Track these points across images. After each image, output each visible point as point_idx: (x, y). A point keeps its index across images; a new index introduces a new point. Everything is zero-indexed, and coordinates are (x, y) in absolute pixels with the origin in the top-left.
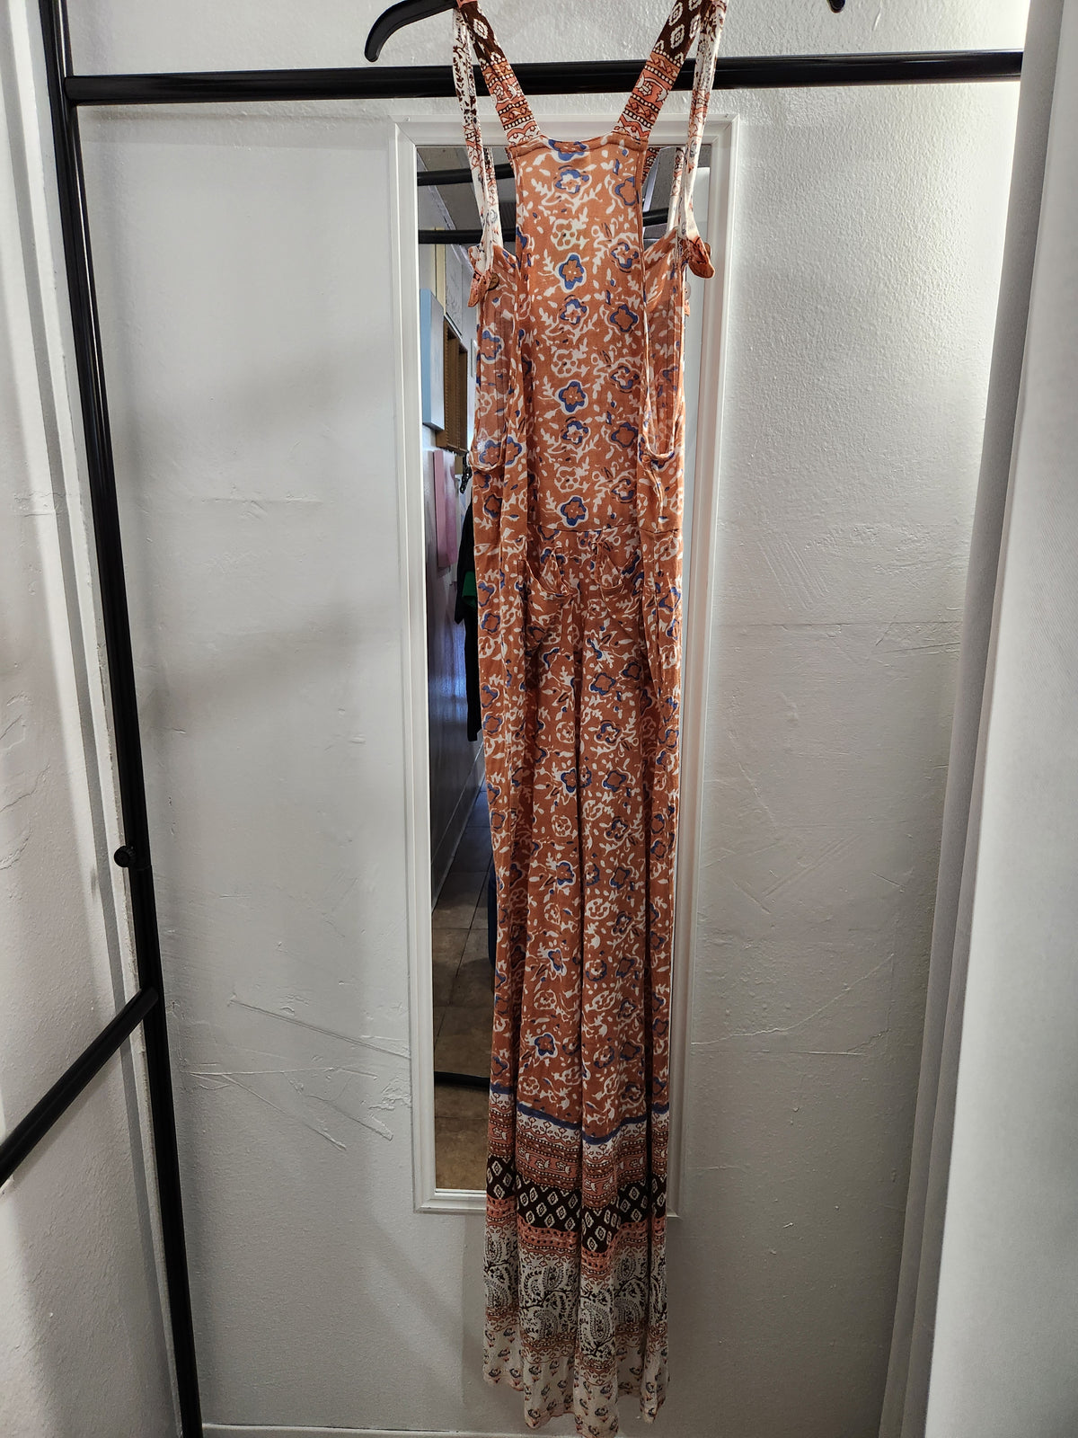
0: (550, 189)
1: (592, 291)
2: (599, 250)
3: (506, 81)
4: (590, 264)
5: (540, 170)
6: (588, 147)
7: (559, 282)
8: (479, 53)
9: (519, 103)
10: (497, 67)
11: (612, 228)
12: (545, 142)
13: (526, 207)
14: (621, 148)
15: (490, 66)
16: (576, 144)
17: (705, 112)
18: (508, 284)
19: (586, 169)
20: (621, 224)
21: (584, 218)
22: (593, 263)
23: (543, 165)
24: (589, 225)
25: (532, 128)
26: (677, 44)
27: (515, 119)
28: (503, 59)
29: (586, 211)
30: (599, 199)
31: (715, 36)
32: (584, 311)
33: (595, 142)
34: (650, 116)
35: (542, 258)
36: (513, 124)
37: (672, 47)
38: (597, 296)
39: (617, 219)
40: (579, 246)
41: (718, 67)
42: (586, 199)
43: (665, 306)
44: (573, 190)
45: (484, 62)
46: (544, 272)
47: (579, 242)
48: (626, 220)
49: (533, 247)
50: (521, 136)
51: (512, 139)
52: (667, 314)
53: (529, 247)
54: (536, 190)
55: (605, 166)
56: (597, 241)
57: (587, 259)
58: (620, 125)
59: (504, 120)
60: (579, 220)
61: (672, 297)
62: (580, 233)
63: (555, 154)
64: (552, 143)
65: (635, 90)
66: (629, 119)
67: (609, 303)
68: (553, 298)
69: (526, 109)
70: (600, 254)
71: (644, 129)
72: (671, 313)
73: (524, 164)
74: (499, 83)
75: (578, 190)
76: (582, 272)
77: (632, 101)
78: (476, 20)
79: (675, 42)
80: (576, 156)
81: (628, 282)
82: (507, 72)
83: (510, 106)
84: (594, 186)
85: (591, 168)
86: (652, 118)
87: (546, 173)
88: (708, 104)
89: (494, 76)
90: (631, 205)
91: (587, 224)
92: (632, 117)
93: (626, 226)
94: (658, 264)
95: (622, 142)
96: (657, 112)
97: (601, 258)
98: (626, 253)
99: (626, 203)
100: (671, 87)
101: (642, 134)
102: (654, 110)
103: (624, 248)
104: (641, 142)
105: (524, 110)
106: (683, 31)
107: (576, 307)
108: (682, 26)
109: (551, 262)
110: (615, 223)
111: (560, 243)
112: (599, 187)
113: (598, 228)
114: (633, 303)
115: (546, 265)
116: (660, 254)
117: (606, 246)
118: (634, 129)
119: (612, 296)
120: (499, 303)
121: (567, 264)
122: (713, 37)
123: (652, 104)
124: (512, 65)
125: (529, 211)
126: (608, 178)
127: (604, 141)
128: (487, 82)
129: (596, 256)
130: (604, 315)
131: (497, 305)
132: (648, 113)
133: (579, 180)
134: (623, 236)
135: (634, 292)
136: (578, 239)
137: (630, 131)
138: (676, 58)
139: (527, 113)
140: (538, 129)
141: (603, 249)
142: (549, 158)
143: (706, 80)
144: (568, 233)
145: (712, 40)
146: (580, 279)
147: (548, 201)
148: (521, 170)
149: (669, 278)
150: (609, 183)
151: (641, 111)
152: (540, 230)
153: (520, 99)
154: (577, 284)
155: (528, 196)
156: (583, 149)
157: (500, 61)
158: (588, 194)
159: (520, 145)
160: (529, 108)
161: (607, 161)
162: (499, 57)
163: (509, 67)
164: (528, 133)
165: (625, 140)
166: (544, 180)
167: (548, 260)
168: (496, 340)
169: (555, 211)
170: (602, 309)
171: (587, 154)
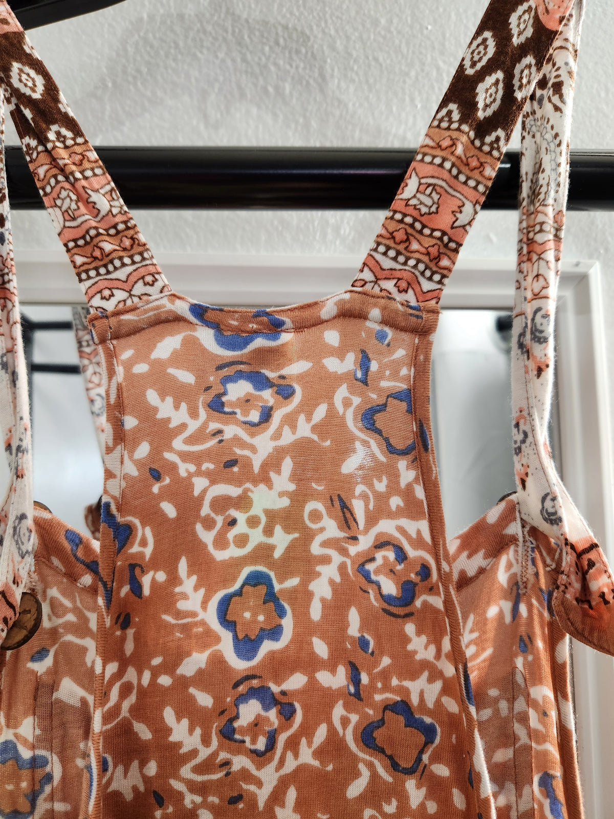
0: (194, 414)
1: (311, 664)
2: (326, 560)
3: (84, 183)
4: (302, 597)
5: (171, 371)
6: (289, 323)
7: (218, 639)
8: (23, 127)
9: (115, 226)
10: (63, 153)
11: (359, 508)
12: (182, 308)
13: (131, 452)
14: (373, 325)
15: (46, 150)
16: (257, 315)
17: (557, 250)
18: (77, 611)
19: (284, 372)
20: (382, 499)
21: (283, 481)
22: (309, 595)
23: (177, 359)
24: (299, 498)
25: (149, 279)
26: (489, 112)
27: (104, 261)
28: (80, 140)
29: (287, 465)
30: (323, 438)
31: (563, 101)
32: (287, 713)
33: (306, 314)
34: (438, 258)
35: (174, 579)
36: (102, 271)
37: (481, 115)
38: (324, 678)
39: (371, 486)
40: (272, 548)
41: (574, 164)
42: (288, 437)
43: (503, 690)
44: (255, 416)
45: (34, 143)
46: (179, 614)
47: (270, 541)
48: (394, 488)
49: (148, 551)
50: (120, 295)
51: (97, 301)
52: (511, 709)
53: (135, 549)
54: (160, 416)
55: (332, 364)
56: (318, 539)
57: (293, 582)
58: (367, 275)
59: (79, 260)
60: (270, 487)
61: (519, 662)
62: (273, 517)
63: (206, 336)
64: (199, 311)
65: (397, 204)
66: (387, 263)
67: (357, 695)
68: (202, 679)
69: (132, 238)
70: (329, 572)
71: (427, 286)
72: (520, 704)
73: (127, 354)
74: (67, 185)
75: (267, 415)
76: (281, 613)
77: (392, 226)
78: (16, 66)
79: (486, 106)
80: (259, 342)
81: (406, 640)
82: (86, 165)
83: (93, 232)
84: (307, 408)
85: (296, 368)
86: (445, 262)
87: (186, 377)
88: (562, 234)
89: (55, 171)
90: (404, 453)
91: (293, 496)
92: (395, 259)
93: (396, 502)
94: (478, 582)
95: (375, 313)
96: (456, 251)
97: (332, 582)
98: (399, 567)
99: (391, 449)
100: (483, 199)
101: (423, 296)
102: (446, 246)
103: (391, 555)
104: (424, 315)
105: (127, 243)
106: (501, 85)
107: (266, 708)
108: (500, 75)
109: (196, 588)
110: (364, 496)
111: (221, 542)
112: (320, 412)
113: (319, 506)
114: (422, 694)
115: (185, 596)
116: (479, 560)
117: (344, 552)
118: (403, 285)
119: (365, 679)
120: (48, 661)
121: (239, 593)
122: (559, 104)
123: (444, 233)
124: (98, 150)
125: (139, 464)
126: (342, 392)
127: (328, 310)
128: (38, 184)
129: (319, 574)
130: (344, 728)
131: (41, 667)
132: (434, 251)
133: (268, 396)
134: (386, 526)
135: (425, 665)
136: (269, 532)
137: (394, 291)
138: (488, 139)
139: (136, 248)
140: (163, 280)
141: (337, 558)
142: (191, 344)
143: (553, 185)
144: (241, 517)
145: (557, 109)
146: (275, 633)
147: (190, 441)
148: (120, 370)
149: (508, 619)
150: (347, 403)
151: (415, 246)
152: (169, 510)
153: (119, 218)
154: (268, 646)
155: (137, 429)
156: (276, 327)
157: (70, 142)
158: (294, 427)
159: (117, 313)
160: (142, 238)
161: (340, 353)
162: (69, 134)
163: (94, 155)
164: (139, 289)
165: (384, 309)
166: (180, 394)
167: (188, 584)
168: (36, 763)
169: (208, 466)
170: (338, 711)
171: (286, 337)
